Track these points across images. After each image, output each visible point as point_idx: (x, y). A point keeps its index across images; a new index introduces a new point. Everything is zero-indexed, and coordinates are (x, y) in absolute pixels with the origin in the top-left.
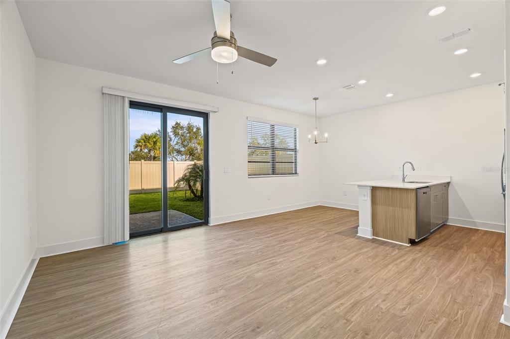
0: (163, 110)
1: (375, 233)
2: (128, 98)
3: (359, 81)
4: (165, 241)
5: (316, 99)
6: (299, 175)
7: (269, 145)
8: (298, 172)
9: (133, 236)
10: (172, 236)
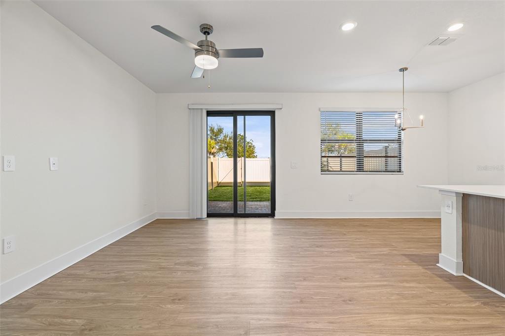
0: (234, 114)
1: (466, 268)
2: (206, 109)
3: (449, 26)
4: (236, 224)
5: (403, 70)
6: (404, 173)
7: (354, 137)
8: (403, 169)
9: (210, 215)
10: (241, 221)
